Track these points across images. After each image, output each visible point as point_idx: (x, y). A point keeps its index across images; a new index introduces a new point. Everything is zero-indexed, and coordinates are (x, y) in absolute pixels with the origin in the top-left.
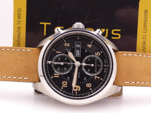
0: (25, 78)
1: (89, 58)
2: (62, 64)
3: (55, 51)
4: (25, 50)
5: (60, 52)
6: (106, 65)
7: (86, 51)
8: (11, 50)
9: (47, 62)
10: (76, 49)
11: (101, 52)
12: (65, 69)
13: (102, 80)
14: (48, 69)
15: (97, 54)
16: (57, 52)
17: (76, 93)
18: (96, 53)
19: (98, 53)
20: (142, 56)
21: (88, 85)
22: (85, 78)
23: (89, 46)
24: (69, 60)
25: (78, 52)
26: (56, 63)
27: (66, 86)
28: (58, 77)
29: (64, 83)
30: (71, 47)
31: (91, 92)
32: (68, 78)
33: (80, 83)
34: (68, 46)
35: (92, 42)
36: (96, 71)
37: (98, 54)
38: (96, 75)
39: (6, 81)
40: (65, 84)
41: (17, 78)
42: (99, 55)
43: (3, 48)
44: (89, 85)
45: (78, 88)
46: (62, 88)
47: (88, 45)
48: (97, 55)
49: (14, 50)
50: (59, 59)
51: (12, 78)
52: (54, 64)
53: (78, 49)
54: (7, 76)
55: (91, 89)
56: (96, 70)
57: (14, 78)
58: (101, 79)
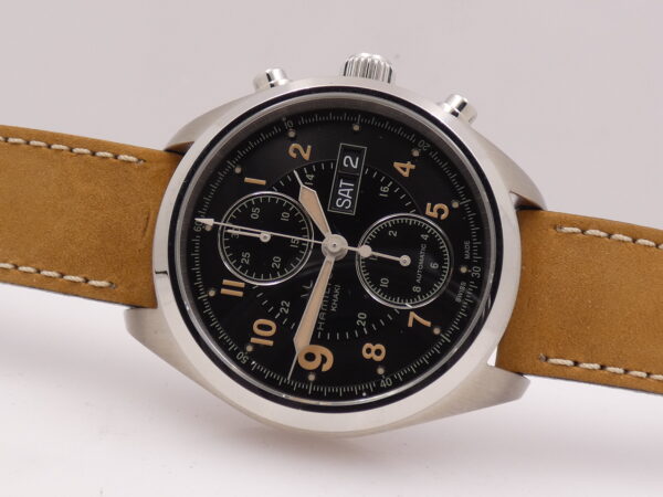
0: (93, 283)
1: (396, 226)
2: (265, 236)
3: (242, 175)
4: (109, 155)
5: (263, 182)
6: (469, 268)
7: (385, 189)
8: (49, 147)
9: (198, 220)
10: (340, 177)
11: (455, 205)
12: (276, 262)
13: (438, 337)
14: (196, 255)
15: (432, 210)
16: (247, 180)
17: (312, 377)
18: (429, 205)
19: (437, 206)
20: (652, 244)
21: (369, 351)
22: (362, 316)
23: (404, 168)
24: (299, 223)
25: (346, 193)
26: (237, 231)
27: (271, 343)
28: (240, 294)
29: (261, 327)
30: (318, 166)
31: (378, 384)
32: (285, 307)
33: (333, 337)
34: (306, 156)
35: (416, 153)
36: (416, 289)
37: (440, 212)
38: (416, 311)
39: (13, 283)
40: (263, 332)
41: (62, 275)
42: (444, 216)
43: (16, 132)
44: (373, 351)
45: (324, 359)
46: (249, 349)
47: (397, 165)
48: (435, 215)
49: (64, 147)
50: (255, 214)
51: (39, 272)
52: (228, 235)
53: (349, 176)
54: (17, 261)
55: (381, 371)
56: (417, 284)
57: (45, 273)
58: (437, 331)
